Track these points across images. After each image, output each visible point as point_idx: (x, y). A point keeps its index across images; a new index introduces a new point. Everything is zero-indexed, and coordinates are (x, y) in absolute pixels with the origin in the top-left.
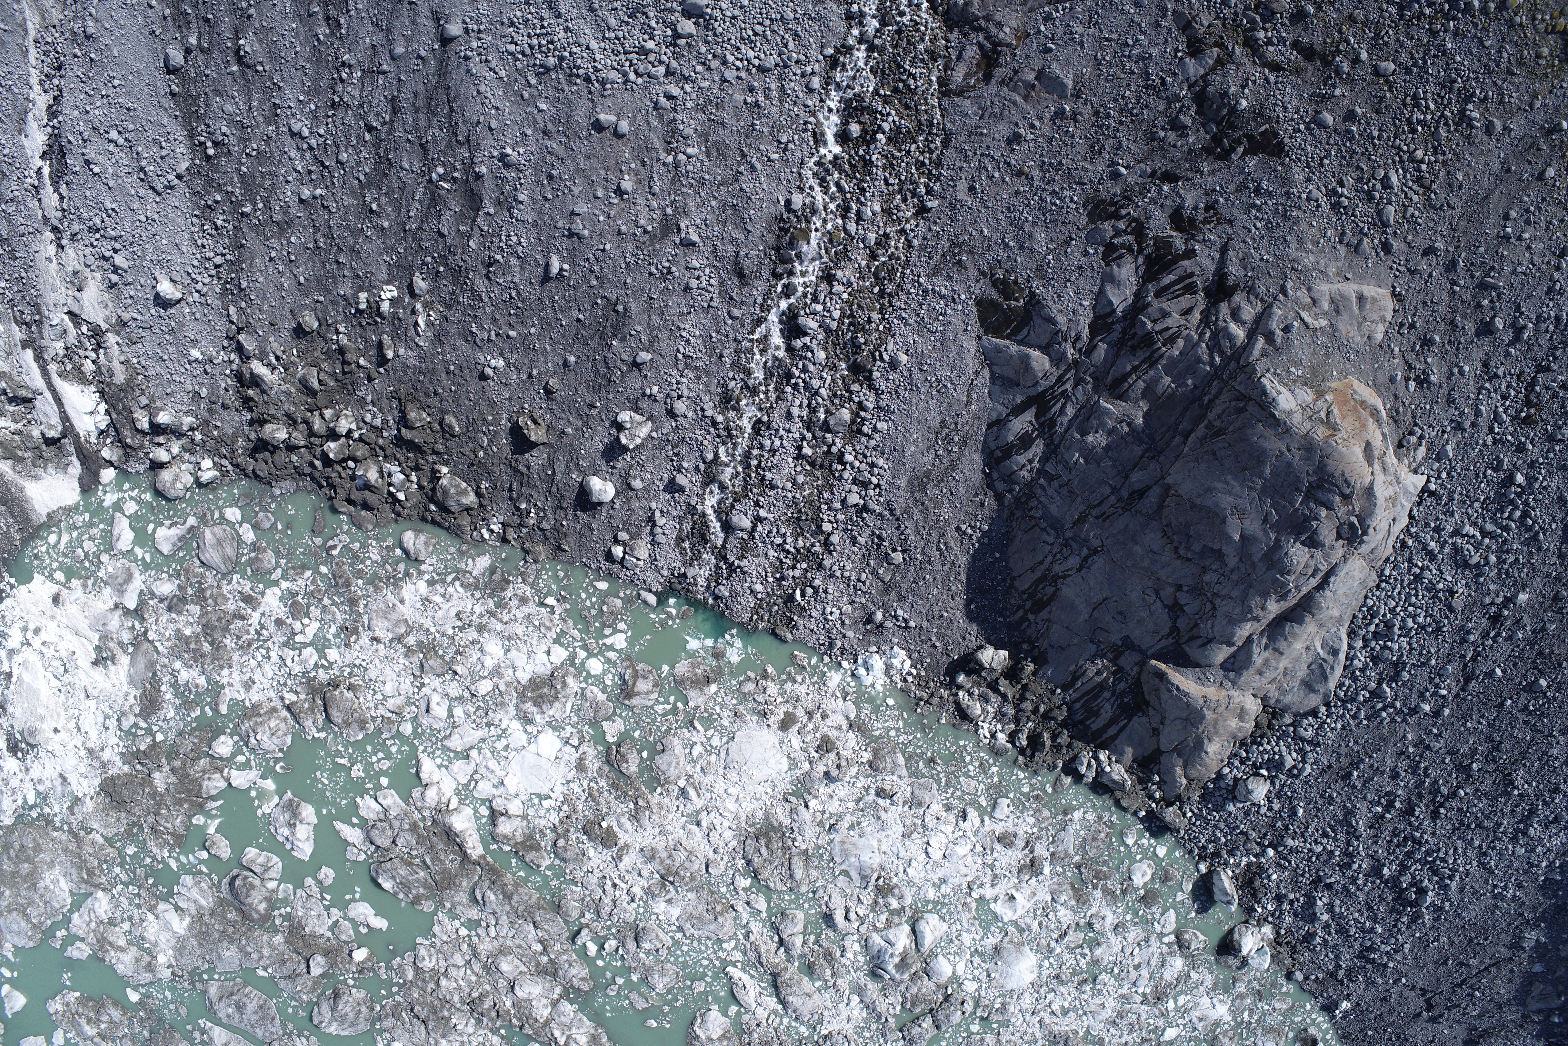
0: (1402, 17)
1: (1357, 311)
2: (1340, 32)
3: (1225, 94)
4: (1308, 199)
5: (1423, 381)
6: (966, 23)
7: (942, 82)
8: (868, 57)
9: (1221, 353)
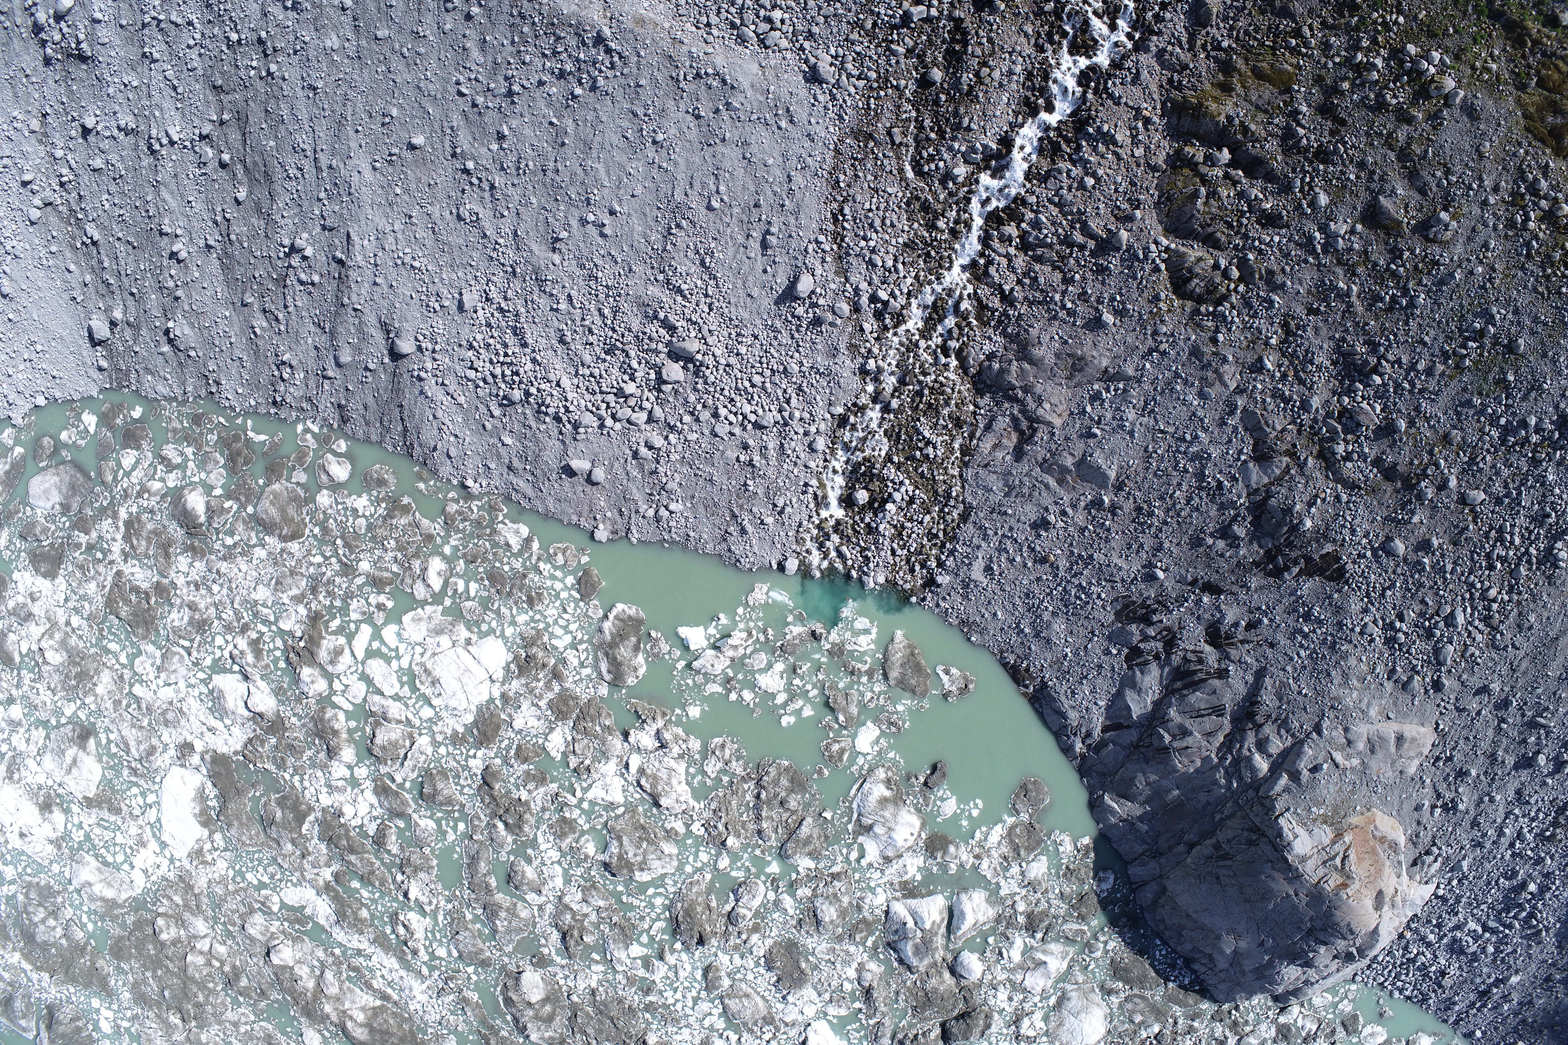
0: (1503, 441)
1: (1393, 749)
2: (1431, 453)
3: (1288, 511)
4: (1362, 633)
5: (1450, 808)
6: (1000, 389)
7: (965, 451)
8: (883, 419)
9: (1240, 779)
